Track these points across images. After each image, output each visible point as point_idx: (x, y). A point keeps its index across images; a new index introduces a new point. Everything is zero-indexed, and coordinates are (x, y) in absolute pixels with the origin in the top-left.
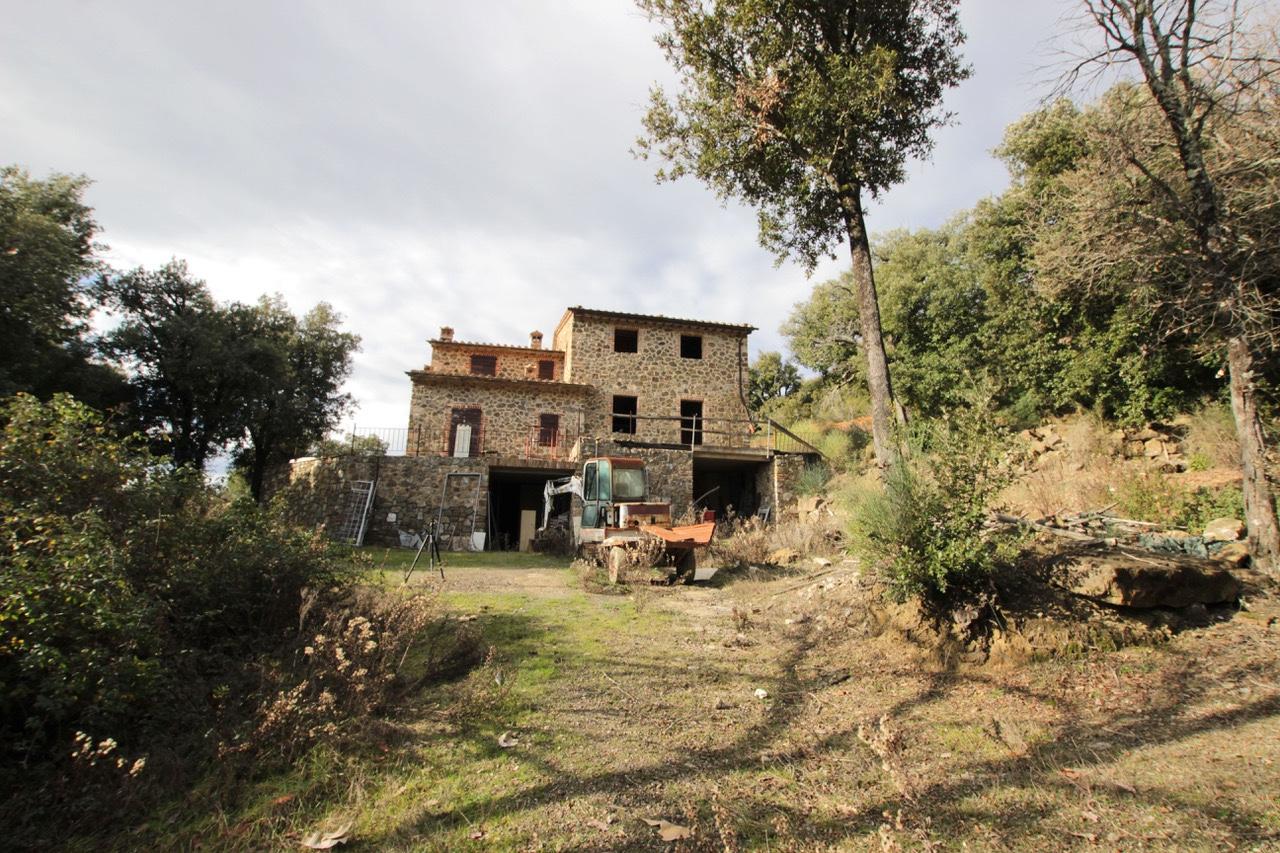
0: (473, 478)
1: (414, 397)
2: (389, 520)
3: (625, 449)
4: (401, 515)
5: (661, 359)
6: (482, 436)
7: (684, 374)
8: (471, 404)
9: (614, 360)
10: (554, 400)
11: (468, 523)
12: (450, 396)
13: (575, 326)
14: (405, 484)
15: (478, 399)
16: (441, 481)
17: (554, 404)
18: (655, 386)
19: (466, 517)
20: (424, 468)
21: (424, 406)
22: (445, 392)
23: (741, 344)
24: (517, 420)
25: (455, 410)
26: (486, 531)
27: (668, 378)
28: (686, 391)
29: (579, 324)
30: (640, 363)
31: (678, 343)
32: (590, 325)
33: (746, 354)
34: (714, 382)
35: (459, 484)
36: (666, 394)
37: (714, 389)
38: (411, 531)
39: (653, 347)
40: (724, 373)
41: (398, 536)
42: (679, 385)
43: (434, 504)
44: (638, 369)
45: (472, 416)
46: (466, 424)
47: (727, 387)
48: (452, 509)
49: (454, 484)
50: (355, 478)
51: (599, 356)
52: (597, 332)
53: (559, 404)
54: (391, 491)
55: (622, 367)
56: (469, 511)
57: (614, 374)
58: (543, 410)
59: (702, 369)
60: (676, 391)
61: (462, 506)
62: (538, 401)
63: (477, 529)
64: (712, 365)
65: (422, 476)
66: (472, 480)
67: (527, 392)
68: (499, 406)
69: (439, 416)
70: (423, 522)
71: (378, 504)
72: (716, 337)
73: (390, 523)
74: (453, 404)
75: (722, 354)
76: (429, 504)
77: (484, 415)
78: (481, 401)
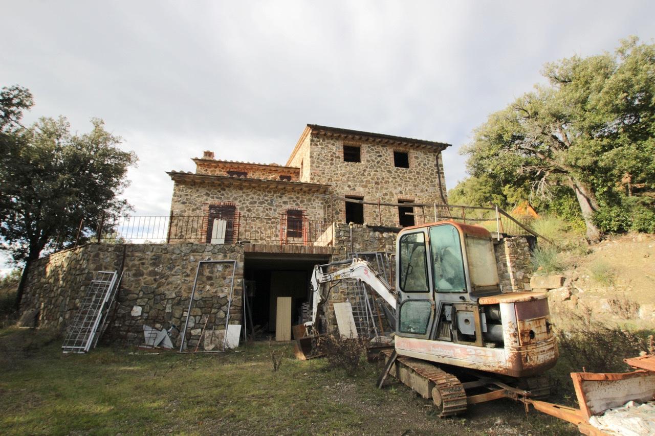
0: (227, 265)
1: (175, 195)
2: (133, 314)
3: (377, 233)
4: (147, 308)
5: (380, 167)
6: (236, 229)
7: (398, 180)
8: (226, 201)
9: (344, 168)
10: (298, 198)
11: (222, 314)
12: (207, 195)
13: (312, 141)
14: (152, 273)
15: (231, 197)
16: (193, 269)
17: (298, 202)
18: (377, 188)
19: (219, 308)
20: (174, 256)
21: (184, 203)
22: (203, 191)
23: (437, 158)
24: (267, 215)
25: (211, 207)
26: (242, 323)
27: (387, 182)
28: (401, 192)
29: (315, 139)
30: (365, 171)
31: (392, 156)
32: (324, 140)
33: (441, 165)
34: (421, 186)
35: (211, 272)
36: (386, 194)
37: (422, 191)
38: (158, 325)
39: (373, 158)
40: (427, 179)
41: (142, 332)
42: (395, 188)
43: (185, 295)
44: (363, 175)
45: (227, 212)
46: (222, 218)
47: (431, 189)
48: (204, 300)
49: (207, 273)
50: (98, 268)
51: (332, 164)
52: (330, 146)
53: (302, 202)
54: (138, 282)
55: (351, 173)
56: (223, 302)
57: (345, 179)
58: (288, 207)
59: (411, 175)
60: (394, 192)
61: (215, 296)
62: (285, 199)
63: (232, 321)
64: (418, 173)
65: (172, 265)
66: (226, 267)
67: (275, 192)
68: (251, 203)
69: (198, 211)
70: (171, 315)
71: (122, 296)
72: (419, 152)
73: (134, 318)
74: (210, 201)
75: (425, 165)
76: (178, 295)
77: (238, 211)
78: (236, 199)
